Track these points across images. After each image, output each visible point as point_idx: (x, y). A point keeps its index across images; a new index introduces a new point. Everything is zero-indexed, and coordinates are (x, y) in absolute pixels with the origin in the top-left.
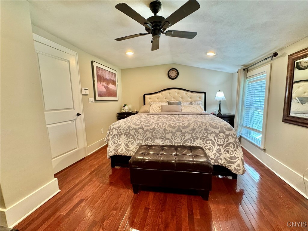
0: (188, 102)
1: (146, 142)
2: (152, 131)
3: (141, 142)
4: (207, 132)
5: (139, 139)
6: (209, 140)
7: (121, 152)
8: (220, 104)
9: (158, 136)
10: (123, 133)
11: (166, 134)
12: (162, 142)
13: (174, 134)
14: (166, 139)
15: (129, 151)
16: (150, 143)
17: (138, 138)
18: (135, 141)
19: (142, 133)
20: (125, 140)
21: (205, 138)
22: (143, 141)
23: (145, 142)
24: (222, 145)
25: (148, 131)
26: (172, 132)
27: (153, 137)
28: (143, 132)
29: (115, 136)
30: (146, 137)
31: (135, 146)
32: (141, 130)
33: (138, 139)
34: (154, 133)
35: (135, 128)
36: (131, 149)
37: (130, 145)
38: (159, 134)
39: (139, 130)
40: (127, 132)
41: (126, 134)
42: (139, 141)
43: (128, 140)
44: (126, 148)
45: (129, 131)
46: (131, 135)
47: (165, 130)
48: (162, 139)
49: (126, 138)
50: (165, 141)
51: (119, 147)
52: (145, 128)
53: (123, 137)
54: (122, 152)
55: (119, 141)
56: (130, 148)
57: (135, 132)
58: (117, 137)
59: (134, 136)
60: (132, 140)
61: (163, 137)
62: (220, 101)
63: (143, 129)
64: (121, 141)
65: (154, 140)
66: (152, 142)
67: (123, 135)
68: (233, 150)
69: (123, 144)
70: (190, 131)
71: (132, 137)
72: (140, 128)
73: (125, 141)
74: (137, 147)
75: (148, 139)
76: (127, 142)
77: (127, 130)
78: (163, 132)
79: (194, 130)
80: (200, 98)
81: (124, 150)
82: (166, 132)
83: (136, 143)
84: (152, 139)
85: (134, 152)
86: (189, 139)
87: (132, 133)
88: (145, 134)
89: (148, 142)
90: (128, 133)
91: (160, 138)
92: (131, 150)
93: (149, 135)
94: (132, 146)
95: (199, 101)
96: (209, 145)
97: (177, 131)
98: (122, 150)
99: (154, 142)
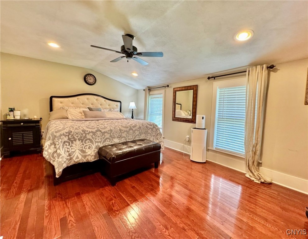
0: (107, 109)
1: (105, 143)
2: (110, 132)
3: (99, 144)
4: (147, 129)
5: (98, 142)
6: (149, 133)
7: (76, 160)
8: (133, 112)
9: (115, 136)
10: (77, 138)
11: (122, 134)
12: (119, 141)
13: (128, 132)
14: (122, 137)
15: (85, 156)
16: (108, 144)
17: (96, 140)
18: (93, 145)
19: (100, 136)
20: (79, 145)
21: (146, 133)
22: (101, 143)
23: (103, 143)
24: (154, 136)
25: (106, 133)
26: (126, 131)
27: (111, 137)
28: (101, 134)
29: (66, 143)
30: (105, 138)
31: (93, 149)
32: (99, 133)
33: (96, 142)
34: (112, 134)
35: (92, 131)
36: (89, 153)
37: (86, 150)
38: (116, 134)
39: (97, 133)
40: (82, 137)
41: (81, 139)
42: (97, 144)
43: (84, 145)
44: (82, 154)
45: (86, 135)
46: (88, 139)
47: (120, 130)
48: (119, 137)
49: (82, 143)
50: (121, 139)
51: (73, 155)
52: (103, 131)
53: (78, 142)
54: (78, 160)
55: (72, 149)
56: (87, 153)
57: (93, 135)
58: (68, 144)
59: (92, 139)
60: (89, 144)
61: (120, 136)
62: (133, 109)
63: (101, 131)
64: (75, 148)
65: (112, 140)
66: (110, 142)
67: (77, 140)
68: (160, 137)
69: (77, 151)
70: (138, 128)
71: (89, 141)
72: (97, 131)
73: (80, 147)
74: (95, 150)
75: (107, 140)
76: (82, 147)
77: (82, 134)
78: (120, 132)
79: (140, 128)
80: (116, 106)
81: (80, 157)
82: (122, 131)
83: (94, 147)
84: (110, 139)
85: (92, 156)
86: (138, 135)
87: (88, 137)
88: (104, 136)
89: (106, 143)
90: (84, 137)
91: (117, 137)
92: (89, 155)
93: (107, 136)
94: (89, 150)
95: (117, 108)
96: (149, 136)
97: (130, 130)
98: (77, 157)
99: (112, 142)
